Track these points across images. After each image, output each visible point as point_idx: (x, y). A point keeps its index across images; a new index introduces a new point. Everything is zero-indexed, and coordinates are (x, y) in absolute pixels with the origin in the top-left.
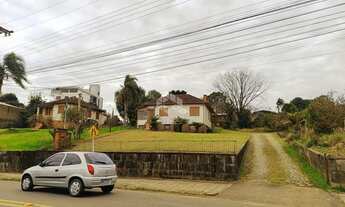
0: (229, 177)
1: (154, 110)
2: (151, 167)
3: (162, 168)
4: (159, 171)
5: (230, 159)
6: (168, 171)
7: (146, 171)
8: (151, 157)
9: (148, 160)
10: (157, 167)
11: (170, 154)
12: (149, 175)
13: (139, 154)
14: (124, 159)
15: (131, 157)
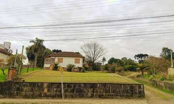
0: (140, 96)
1: (54, 59)
2: (93, 92)
3: (100, 92)
4: (98, 94)
5: (140, 87)
6: (104, 94)
7: (90, 94)
8: (93, 86)
9: (91, 88)
10: (97, 92)
11: (105, 84)
12: (92, 97)
13: (85, 84)
14: (74, 87)
15: (80, 86)
